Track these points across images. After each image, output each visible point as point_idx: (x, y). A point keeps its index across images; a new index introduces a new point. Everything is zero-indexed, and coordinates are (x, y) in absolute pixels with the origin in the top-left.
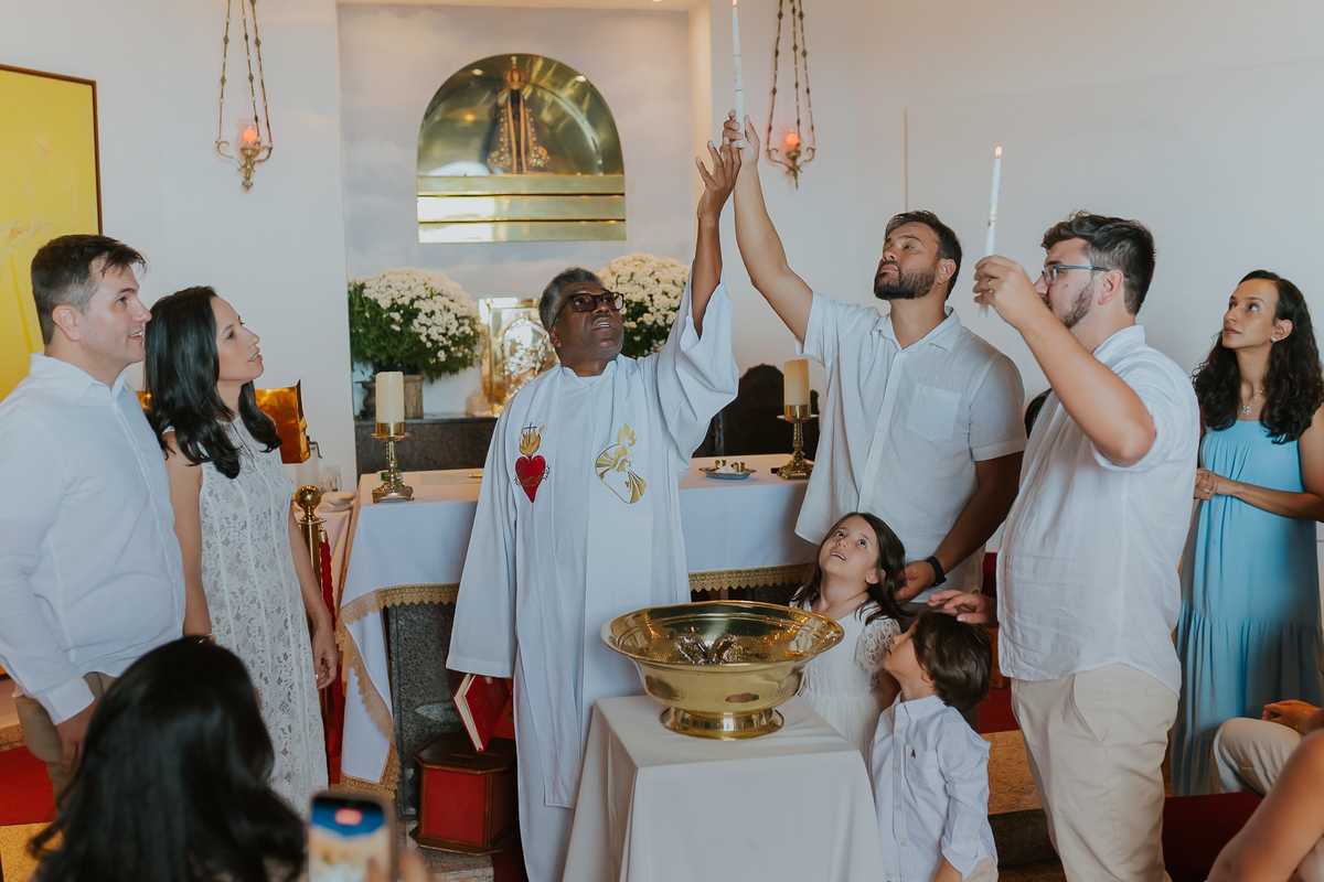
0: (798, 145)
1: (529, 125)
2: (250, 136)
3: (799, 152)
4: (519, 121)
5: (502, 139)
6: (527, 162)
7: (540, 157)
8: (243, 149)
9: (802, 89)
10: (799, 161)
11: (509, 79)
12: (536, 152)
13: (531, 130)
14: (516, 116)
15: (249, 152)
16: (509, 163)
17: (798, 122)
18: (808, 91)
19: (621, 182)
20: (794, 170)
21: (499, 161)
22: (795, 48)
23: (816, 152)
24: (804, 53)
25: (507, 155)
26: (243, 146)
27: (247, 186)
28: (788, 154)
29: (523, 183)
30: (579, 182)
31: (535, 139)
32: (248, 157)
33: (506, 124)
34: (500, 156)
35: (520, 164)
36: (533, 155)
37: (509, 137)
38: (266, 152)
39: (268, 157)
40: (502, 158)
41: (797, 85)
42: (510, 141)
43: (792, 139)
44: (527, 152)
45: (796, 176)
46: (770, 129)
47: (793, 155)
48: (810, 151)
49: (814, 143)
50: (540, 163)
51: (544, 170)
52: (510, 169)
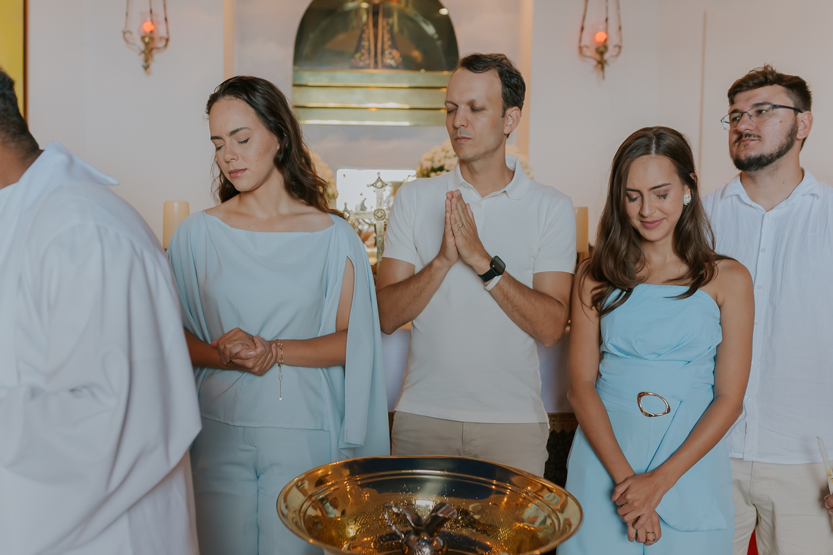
0: (606, 40)
1: (385, 32)
2: (148, 27)
3: (606, 47)
4: (378, 28)
5: (363, 42)
6: (382, 61)
7: (393, 58)
8: (143, 38)
10: (606, 56)
12: (390, 54)
13: (387, 36)
14: (376, 25)
15: (147, 40)
16: (367, 62)
17: (607, 20)
20: (602, 64)
21: (360, 59)
23: (623, 50)
25: (366, 56)
26: (143, 34)
27: (146, 68)
28: (597, 49)
30: (423, 78)
31: (389, 43)
32: (147, 44)
34: (361, 56)
35: (376, 62)
36: (388, 56)
37: (369, 41)
38: (163, 43)
39: (166, 46)
40: (363, 58)
42: (369, 45)
43: (601, 37)
44: (383, 53)
45: (603, 68)
46: (582, 29)
47: (601, 50)
48: (617, 49)
49: (621, 40)
50: (392, 62)
51: (397, 68)
52: (368, 67)
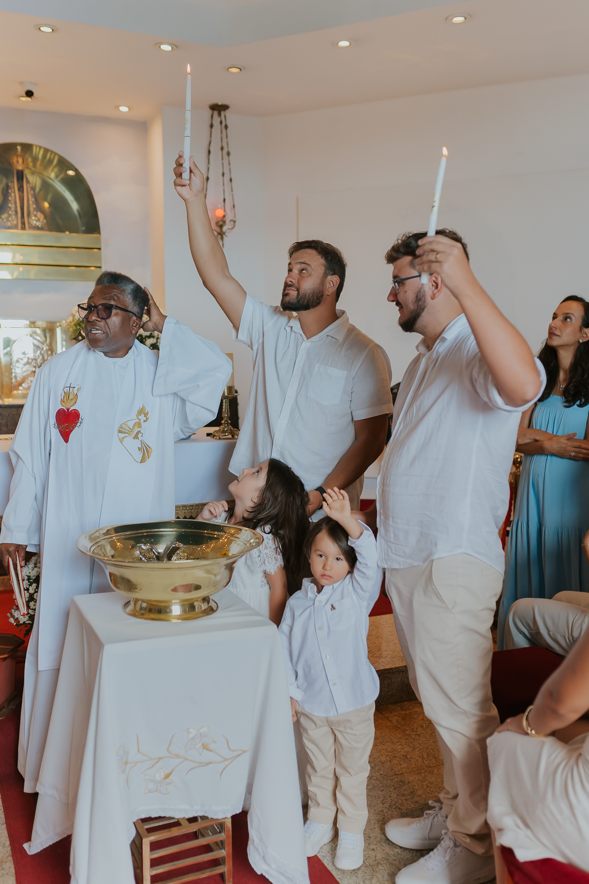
0: (224, 216)
1: (30, 196)
3: (224, 222)
4: (23, 192)
5: (10, 205)
6: (29, 223)
7: (39, 220)
9: (227, 178)
10: (225, 229)
11: (15, 161)
12: (35, 216)
13: (32, 200)
14: (21, 189)
16: (15, 222)
17: (224, 201)
18: (231, 180)
19: (99, 240)
20: (221, 234)
21: (8, 220)
22: (222, 149)
23: (236, 223)
24: (228, 154)
25: (14, 217)
28: (217, 223)
29: (26, 236)
30: (68, 238)
31: (34, 206)
33: (13, 194)
34: (8, 217)
35: (23, 223)
36: (33, 218)
37: (15, 203)
40: (10, 219)
41: (223, 175)
42: (16, 207)
43: (220, 213)
44: (29, 216)
45: (222, 239)
47: (221, 223)
48: (232, 222)
49: (235, 217)
50: (39, 224)
51: (41, 229)
52: (16, 227)
